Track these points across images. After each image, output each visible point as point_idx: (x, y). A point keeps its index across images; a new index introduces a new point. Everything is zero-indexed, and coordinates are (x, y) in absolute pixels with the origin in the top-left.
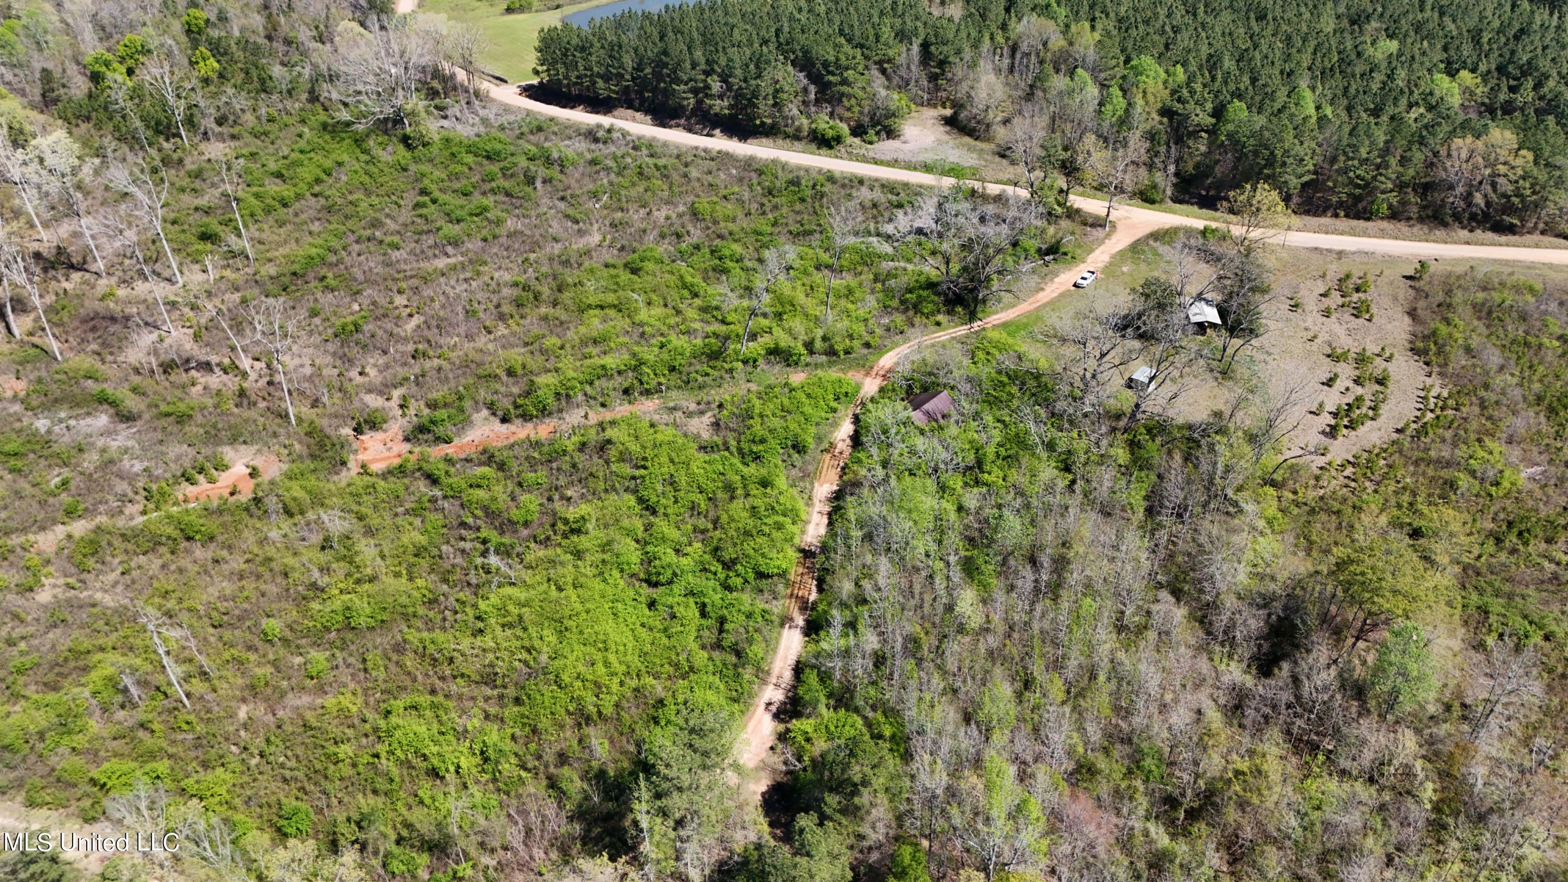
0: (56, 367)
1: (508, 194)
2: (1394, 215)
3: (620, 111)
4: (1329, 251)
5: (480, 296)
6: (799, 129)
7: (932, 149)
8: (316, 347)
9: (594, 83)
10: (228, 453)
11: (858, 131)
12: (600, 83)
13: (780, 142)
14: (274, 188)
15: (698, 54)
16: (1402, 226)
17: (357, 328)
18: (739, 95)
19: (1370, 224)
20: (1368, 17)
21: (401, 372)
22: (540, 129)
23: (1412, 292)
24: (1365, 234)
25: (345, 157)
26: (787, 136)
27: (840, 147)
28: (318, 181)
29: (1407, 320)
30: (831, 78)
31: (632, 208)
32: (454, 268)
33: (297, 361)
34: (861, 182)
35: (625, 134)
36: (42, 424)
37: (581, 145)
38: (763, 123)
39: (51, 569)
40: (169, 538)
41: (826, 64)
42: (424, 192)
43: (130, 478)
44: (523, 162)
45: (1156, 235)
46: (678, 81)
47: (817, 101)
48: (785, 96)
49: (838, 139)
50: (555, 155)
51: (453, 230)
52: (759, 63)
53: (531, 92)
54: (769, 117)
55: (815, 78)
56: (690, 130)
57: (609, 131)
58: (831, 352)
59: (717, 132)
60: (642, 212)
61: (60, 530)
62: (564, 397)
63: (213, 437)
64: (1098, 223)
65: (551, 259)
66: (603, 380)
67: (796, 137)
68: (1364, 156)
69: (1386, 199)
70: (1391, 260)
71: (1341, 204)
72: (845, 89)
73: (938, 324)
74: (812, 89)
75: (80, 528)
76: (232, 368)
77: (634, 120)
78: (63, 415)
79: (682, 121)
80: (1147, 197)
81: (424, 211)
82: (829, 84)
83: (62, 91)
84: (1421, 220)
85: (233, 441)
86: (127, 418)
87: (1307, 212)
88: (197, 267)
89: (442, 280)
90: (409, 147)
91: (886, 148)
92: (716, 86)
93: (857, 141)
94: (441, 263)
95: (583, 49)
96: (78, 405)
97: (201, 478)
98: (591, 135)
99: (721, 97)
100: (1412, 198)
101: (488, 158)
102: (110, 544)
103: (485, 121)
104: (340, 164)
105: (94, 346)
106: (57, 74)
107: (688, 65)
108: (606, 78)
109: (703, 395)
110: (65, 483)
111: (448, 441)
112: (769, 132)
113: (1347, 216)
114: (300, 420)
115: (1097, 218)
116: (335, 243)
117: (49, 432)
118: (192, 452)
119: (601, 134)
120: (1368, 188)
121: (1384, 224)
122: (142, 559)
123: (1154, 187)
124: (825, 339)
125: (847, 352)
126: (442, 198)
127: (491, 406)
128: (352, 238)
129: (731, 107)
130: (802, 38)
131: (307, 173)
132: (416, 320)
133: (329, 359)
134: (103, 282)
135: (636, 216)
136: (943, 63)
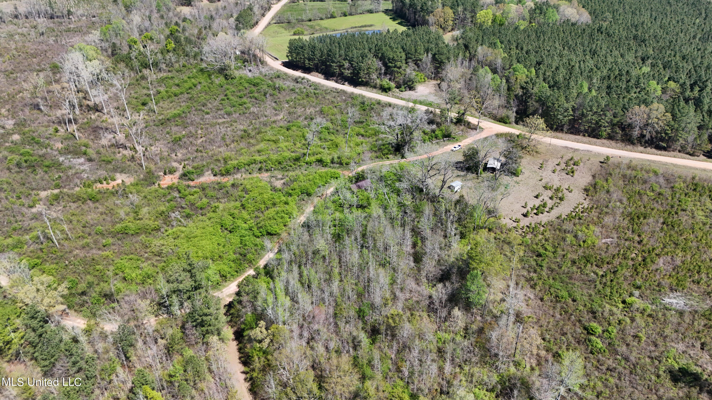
0: (76, 141)
1: (256, 99)
2: (610, 137)
3: (314, 73)
4: (572, 148)
5: (229, 133)
6: (376, 84)
7: (426, 96)
8: (165, 145)
9: (304, 61)
10: (118, 175)
11: (398, 87)
12: (307, 62)
13: (368, 88)
14: (175, 89)
15: (342, 52)
16: (613, 143)
17: (180, 139)
18: (354, 69)
19: (598, 140)
21: (189, 156)
22: (279, 77)
23: (599, 168)
24: (595, 144)
25: (202, 81)
26: (371, 87)
27: (390, 92)
28: (190, 88)
29: (591, 178)
30: (390, 64)
31: (299, 107)
32: (224, 123)
33: (156, 149)
34: (390, 105)
35: (308, 81)
36: (61, 159)
37: (291, 85)
38: (362, 81)
39: (41, 203)
40: (83, 198)
41: (389, 59)
42: (226, 95)
43: (82, 179)
44: (265, 87)
45: (498, 136)
46: (333, 62)
47: (385, 74)
48: (371, 70)
49: (390, 89)
50: (277, 86)
51: (229, 109)
52: (363, 56)
53: (286, 65)
54: (365, 78)
55: (385, 64)
56: (336, 82)
57: (303, 79)
58: (341, 164)
59: (346, 83)
60: (303, 109)
61: (49, 191)
62: (237, 169)
63: (115, 170)
64: (475, 128)
65: (260, 123)
66: (254, 165)
67: (375, 87)
68: (595, 110)
69: (606, 130)
70: (599, 155)
71: (586, 131)
72: (396, 69)
73: (388, 158)
74: (383, 68)
75: (56, 191)
76: (134, 149)
77: (318, 76)
78: (69, 157)
79: (335, 78)
80: (503, 121)
81: (223, 102)
82: (390, 67)
83: (119, 51)
84: (623, 141)
85: (121, 172)
86: (90, 160)
87: (572, 133)
88: (138, 114)
89: (218, 126)
90: (226, 79)
91: (408, 94)
92: (347, 65)
93: (397, 90)
94: (220, 121)
95: (302, 48)
96: (76, 154)
97: (105, 182)
98: (296, 80)
99: (348, 69)
100: (618, 130)
101: (254, 85)
102: (63, 197)
103: (261, 73)
104: (200, 83)
105: (92, 137)
106: (118, 45)
107: (337, 56)
108: (309, 60)
109: (286, 174)
110: (60, 177)
111: (193, 180)
112: (365, 84)
113: (589, 136)
114: (146, 168)
115: (474, 125)
116: (186, 110)
117: (63, 161)
118: (106, 173)
119: (299, 80)
120: (598, 125)
121: (605, 141)
122: (72, 204)
123: (508, 117)
124: (339, 158)
125: (347, 164)
126: (231, 97)
127: (212, 170)
128: (194, 109)
129: (351, 73)
130: (384, 48)
131: (187, 85)
132: (203, 139)
133: (167, 149)
134: (105, 116)
135: (299, 111)
136: (441, 63)
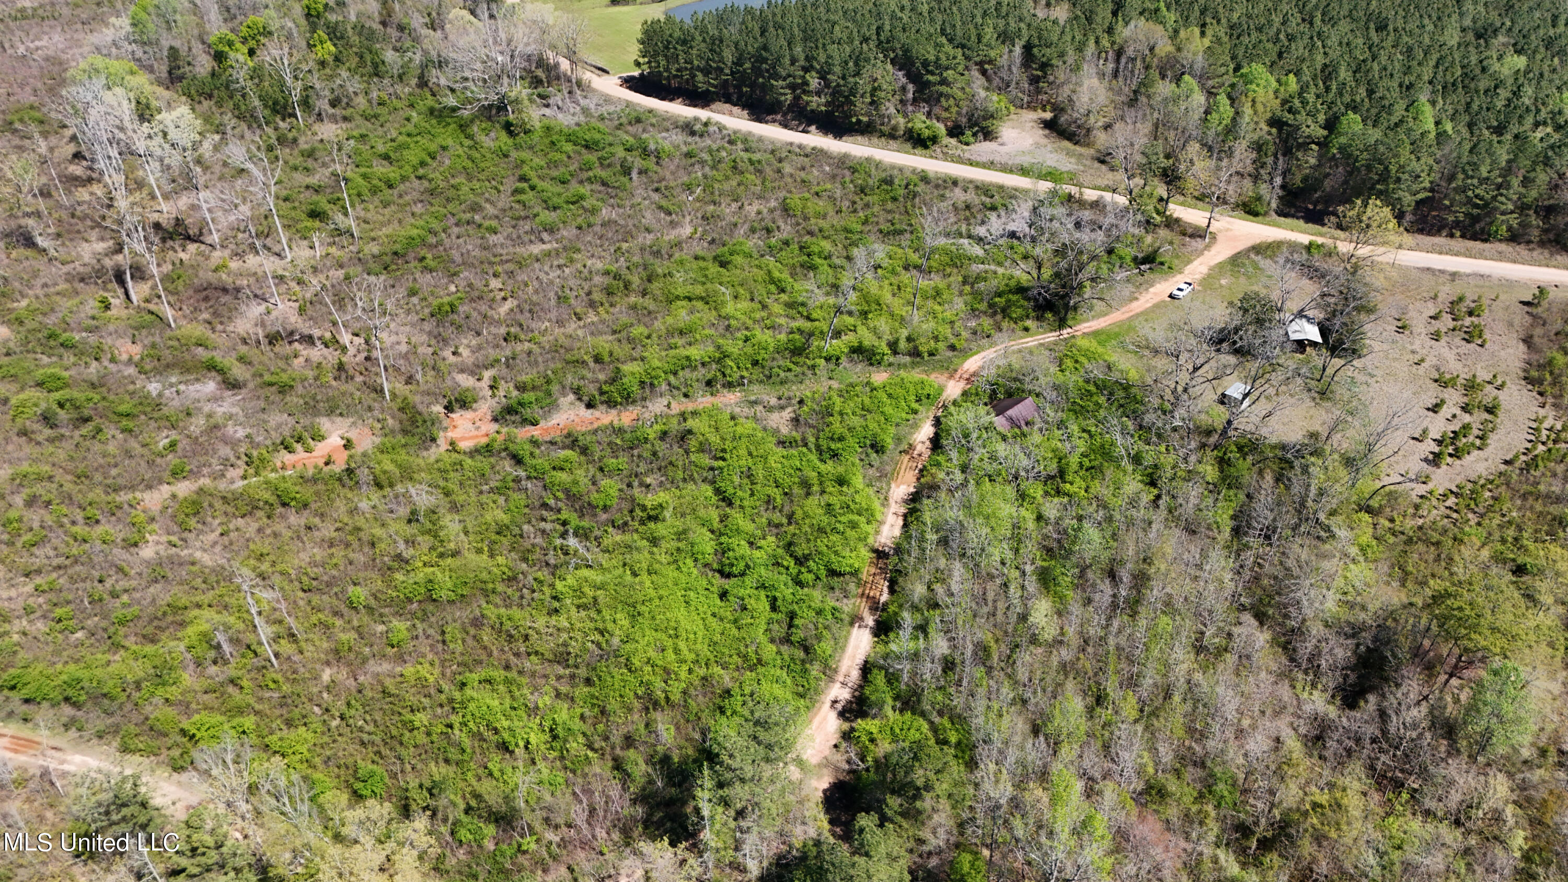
0: (169, 333)
1: (604, 184)
2: (1514, 238)
3: (718, 105)
4: (1442, 272)
5: (572, 283)
6: (895, 128)
7: (1030, 152)
8: (413, 325)
9: (693, 76)
10: (324, 424)
11: (955, 131)
12: (700, 77)
13: (875, 140)
14: (381, 169)
15: (798, 50)
16: (1522, 250)
17: (453, 309)
18: (836, 92)
19: (1487, 246)
20: (1495, 31)
21: (493, 353)
22: (638, 120)
23: (1528, 319)
24: (1481, 256)
25: (450, 142)
26: (882, 135)
27: (936, 147)
28: (423, 164)
29: (1522, 347)
30: (931, 78)
31: (724, 201)
32: (548, 254)
33: (394, 338)
34: (955, 183)
35: (721, 128)
36: (154, 388)
37: (678, 138)
38: (859, 121)
39: (155, 526)
40: (266, 502)
41: (926, 64)
42: (523, 179)
43: (234, 444)
44: (620, 153)
45: (1259, 249)
46: (777, 77)
47: (915, 101)
48: (883, 94)
49: (934, 139)
50: (652, 147)
51: (547, 216)
52: (859, 60)
53: (631, 83)
54: (865, 115)
55: (913, 77)
56: (785, 126)
57: (706, 124)
58: (915, 353)
59: (813, 128)
60: (734, 205)
61: (166, 490)
62: (648, 385)
63: (312, 408)
64: (1198, 234)
65: (642, 249)
66: (687, 370)
67: (892, 136)
68: (1485, 174)
69: (1506, 221)
70: (1509, 284)
71: (1457, 224)
72: (944, 89)
73: (1026, 329)
74: (911, 87)
75: (184, 488)
76: (333, 343)
77: (731, 114)
78: (173, 380)
79: (779, 117)
80: (1250, 209)
81: (523, 197)
82: (928, 84)
83: (187, 69)
84: (1542, 244)
85: (331, 412)
86: (233, 385)
87: (1421, 231)
88: (305, 243)
89: (537, 265)
90: (511, 134)
91: (983, 149)
92: (814, 82)
93: (953, 141)
94: (537, 249)
95: (684, 42)
96: (188, 371)
97: (298, 447)
98: (688, 128)
99: (818, 93)
100: (1534, 220)
101: (587, 147)
102: (211, 505)
103: (585, 111)
104: (444, 148)
105: (205, 316)
106: (183, 52)
107: (787, 61)
108: (706, 72)
109: (783, 390)
110: (173, 445)
111: (534, 423)
112: (865, 130)
113: (1463, 236)
114: (394, 396)
115: (1197, 228)
116: (435, 225)
117: (160, 395)
118: (291, 421)
119: (697, 127)
120: (1488, 209)
121: (1503, 247)
122: (240, 522)
123: (1259, 199)
124: (909, 339)
125: (931, 354)
126: (541, 185)
127: (577, 392)
128: (452, 221)
129: (827, 104)
130: (902, 37)
131: (413, 156)
132: (510, 304)
133: (425, 337)
134: (217, 254)
135: (728, 210)
136: (1045, 66)
